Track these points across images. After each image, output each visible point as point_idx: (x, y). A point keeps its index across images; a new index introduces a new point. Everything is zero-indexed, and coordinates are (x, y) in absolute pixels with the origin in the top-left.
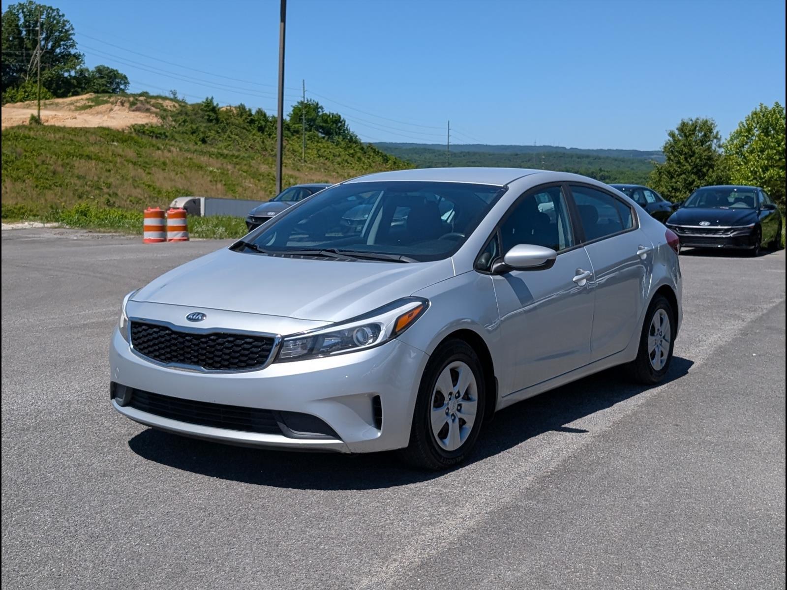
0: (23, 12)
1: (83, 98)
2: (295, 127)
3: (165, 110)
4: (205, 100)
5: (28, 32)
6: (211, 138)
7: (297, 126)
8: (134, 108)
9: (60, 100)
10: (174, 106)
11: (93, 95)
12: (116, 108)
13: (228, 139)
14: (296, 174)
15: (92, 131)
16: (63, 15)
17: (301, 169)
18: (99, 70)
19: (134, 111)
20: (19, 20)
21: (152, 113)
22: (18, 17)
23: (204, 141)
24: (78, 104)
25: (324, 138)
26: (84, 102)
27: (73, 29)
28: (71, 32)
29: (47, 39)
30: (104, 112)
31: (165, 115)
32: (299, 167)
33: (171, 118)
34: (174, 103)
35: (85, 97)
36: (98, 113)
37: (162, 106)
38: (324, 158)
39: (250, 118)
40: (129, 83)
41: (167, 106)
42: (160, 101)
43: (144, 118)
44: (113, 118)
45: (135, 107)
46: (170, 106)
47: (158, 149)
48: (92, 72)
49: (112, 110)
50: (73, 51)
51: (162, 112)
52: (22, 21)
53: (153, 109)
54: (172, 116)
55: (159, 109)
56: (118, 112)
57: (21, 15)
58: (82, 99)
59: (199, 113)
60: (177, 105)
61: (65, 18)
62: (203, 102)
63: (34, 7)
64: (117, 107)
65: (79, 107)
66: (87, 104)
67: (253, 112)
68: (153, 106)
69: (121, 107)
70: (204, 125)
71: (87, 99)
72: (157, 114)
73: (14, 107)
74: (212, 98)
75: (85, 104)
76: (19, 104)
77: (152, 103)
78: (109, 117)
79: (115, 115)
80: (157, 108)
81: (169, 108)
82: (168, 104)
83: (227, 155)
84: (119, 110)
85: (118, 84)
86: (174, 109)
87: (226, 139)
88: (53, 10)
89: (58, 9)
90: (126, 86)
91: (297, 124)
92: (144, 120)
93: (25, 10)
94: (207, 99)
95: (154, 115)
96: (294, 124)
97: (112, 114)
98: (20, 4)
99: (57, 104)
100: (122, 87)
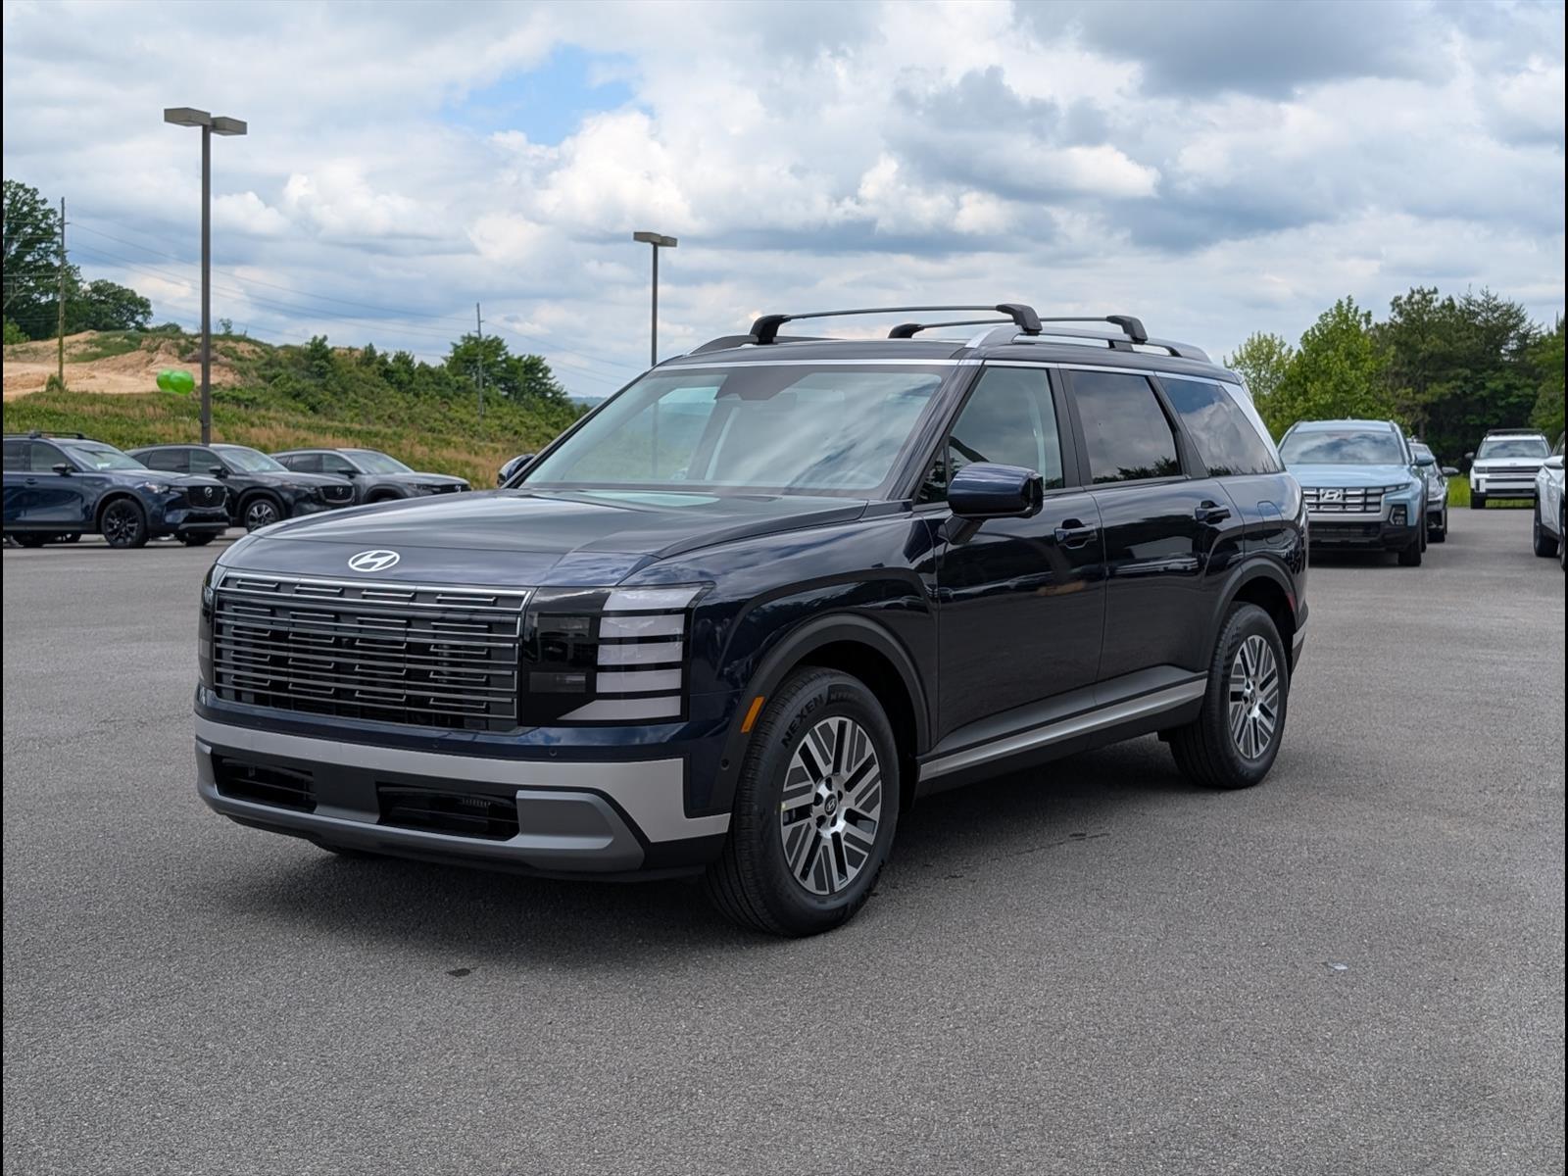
1: (80, 341)
2: (457, 382)
3: (240, 359)
4: (310, 341)
6: (326, 403)
7: (461, 378)
10: (254, 351)
12: (160, 357)
13: (353, 404)
14: (473, 459)
16: (45, 201)
17: (480, 451)
18: (97, 288)
21: (223, 365)
23: (313, 409)
25: (507, 397)
26: (82, 347)
30: (137, 365)
31: (245, 367)
32: (476, 448)
33: (255, 374)
34: (252, 347)
35: (81, 337)
37: (235, 352)
38: (513, 432)
39: (383, 368)
40: (150, 313)
41: (243, 352)
42: (231, 344)
45: (191, 354)
46: (248, 351)
47: (252, 425)
49: (152, 361)
50: (57, 263)
51: (236, 363)
53: (223, 359)
54: (256, 369)
55: (231, 356)
56: (163, 365)
58: (78, 341)
59: (301, 363)
60: (258, 349)
62: (307, 343)
64: (160, 355)
65: (76, 355)
66: (90, 350)
67: (390, 360)
68: (222, 353)
69: (166, 356)
70: (313, 382)
71: (87, 342)
72: (232, 368)
74: (325, 338)
75: (86, 349)
77: (218, 347)
80: (226, 356)
81: (246, 355)
82: (242, 347)
83: (359, 432)
85: (133, 313)
86: (255, 357)
87: (349, 405)
90: (145, 319)
91: (462, 374)
94: (315, 338)
95: (227, 369)
96: (455, 375)
99: (36, 352)
100: (139, 318)
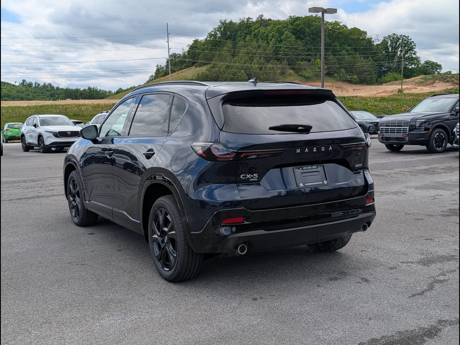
0: (390, 39)
1: (418, 78)
5: (392, 49)
8: (445, 81)
9: (407, 80)
11: (423, 76)
15: (426, 94)
16: (411, 39)
18: (426, 63)
19: (445, 82)
20: (388, 43)
22: (388, 42)
24: (416, 81)
26: (419, 80)
27: (415, 46)
28: (414, 47)
29: (401, 51)
30: (431, 84)
36: (427, 85)
40: (442, 68)
43: (451, 85)
44: (436, 87)
48: (423, 64)
49: (434, 83)
50: (414, 56)
52: (390, 43)
57: (389, 41)
61: (411, 41)
63: (395, 36)
66: (421, 81)
71: (420, 78)
73: (386, 85)
76: (388, 83)
78: (433, 86)
79: (436, 85)
84: (438, 82)
85: (437, 69)
88: (406, 37)
89: (408, 36)
90: (440, 70)
92: (451, 86)
93: (391, 38)
97: (434, 85)
98: (389, 36)
99: (407, 82)
100: (438, 70)
